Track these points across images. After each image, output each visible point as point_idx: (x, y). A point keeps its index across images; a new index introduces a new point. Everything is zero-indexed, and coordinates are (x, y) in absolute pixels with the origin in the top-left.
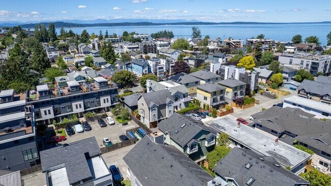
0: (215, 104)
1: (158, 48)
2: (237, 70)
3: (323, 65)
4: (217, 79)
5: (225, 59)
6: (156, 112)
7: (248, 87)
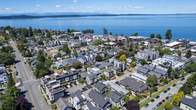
0: (110, 76)
1: (88, 43)
2: (118, 63)
3: (152, 56)
4: (112, 65)
5: (116, 52)
6: (92, 81)
7: (122, 69)
